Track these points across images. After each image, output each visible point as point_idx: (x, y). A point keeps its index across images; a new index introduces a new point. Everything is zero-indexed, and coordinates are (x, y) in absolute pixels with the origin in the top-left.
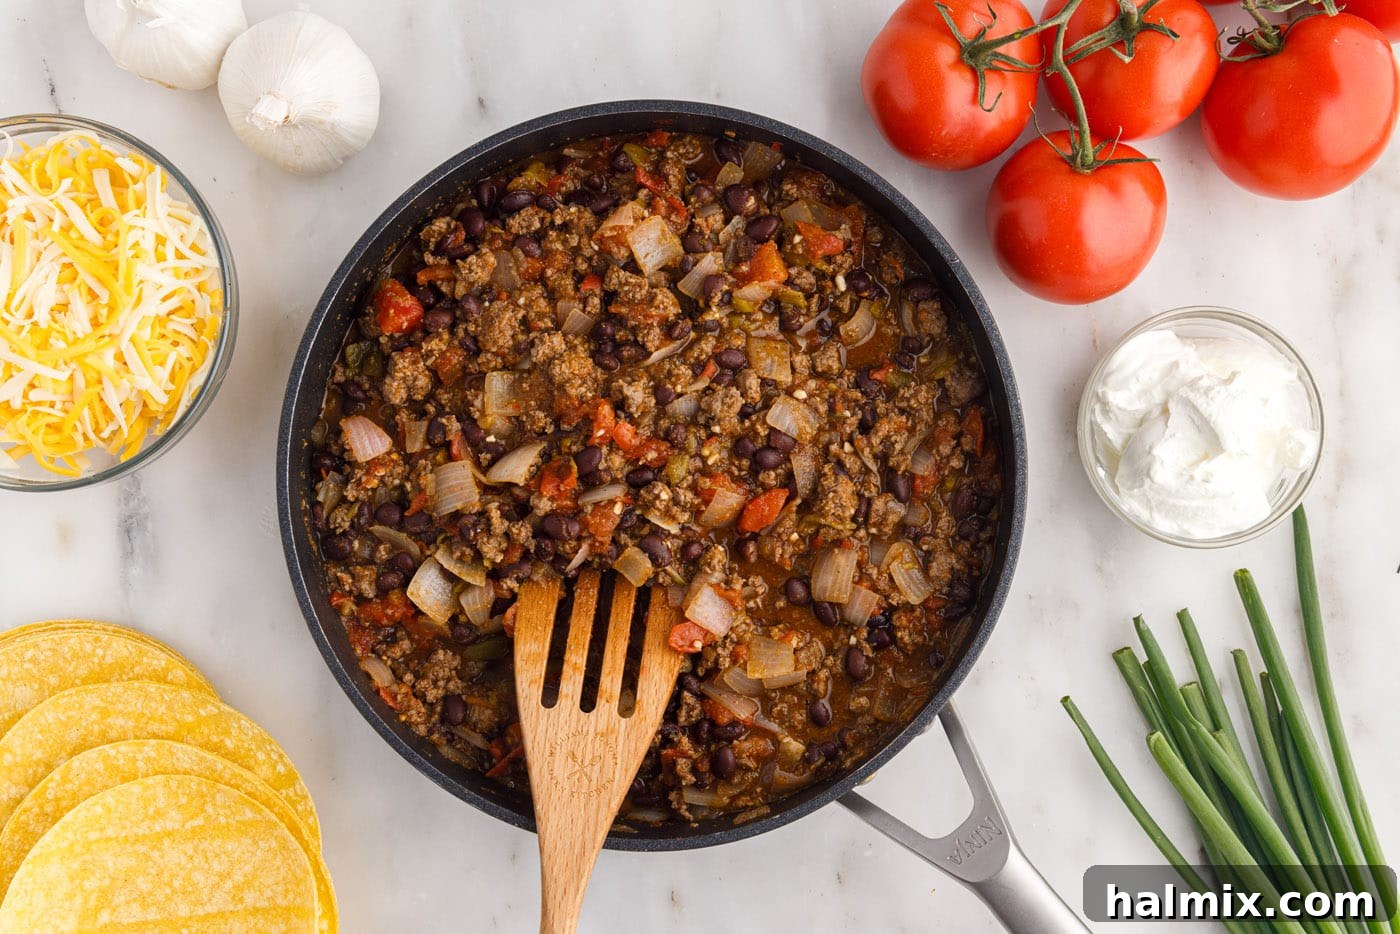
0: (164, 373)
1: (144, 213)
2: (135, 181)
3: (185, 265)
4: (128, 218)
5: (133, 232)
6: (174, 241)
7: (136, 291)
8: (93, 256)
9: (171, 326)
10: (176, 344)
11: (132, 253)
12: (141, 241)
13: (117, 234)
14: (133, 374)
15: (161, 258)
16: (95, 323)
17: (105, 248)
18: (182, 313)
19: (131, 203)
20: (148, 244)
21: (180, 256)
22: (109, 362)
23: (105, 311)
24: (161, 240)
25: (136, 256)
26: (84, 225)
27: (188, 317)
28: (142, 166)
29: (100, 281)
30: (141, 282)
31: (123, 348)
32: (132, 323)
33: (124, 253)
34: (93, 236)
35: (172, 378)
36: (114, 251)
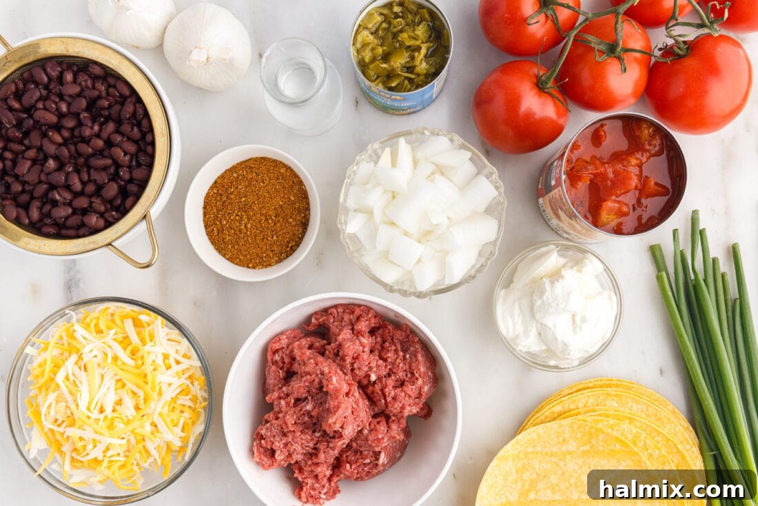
0: (178, 430)
1: (155, 344)
2: (149, 325)
3: (181, 367)
4: (148, 347)
5: (151, 354)
6: (173, 355)
7: (158, 388)
8: (132, 373)
9: (179, 402)
10: (182, 412)
11: (152, 368)
12: (156, 359)
13: (142, 357)
14: (162, 433)
15: (169, 367)
16: (137, 408)
17: (137, 367)
18: (183, 393)
19: (148, 339)
20: (160, 360)
21: (178, 362)
22: (148, 428)
23: (142, 402)
24: (166, 357)
25: (155, 370)
26: (124, 356)
27: (187, 395)
28: (151, 317)
29: (138, 386)
30: (160, 383)
31: (155, 421)
32: (158, 407)
33: (148, 368)
34: (130, 362)
35: (183, 430)
36: (143, 367)
